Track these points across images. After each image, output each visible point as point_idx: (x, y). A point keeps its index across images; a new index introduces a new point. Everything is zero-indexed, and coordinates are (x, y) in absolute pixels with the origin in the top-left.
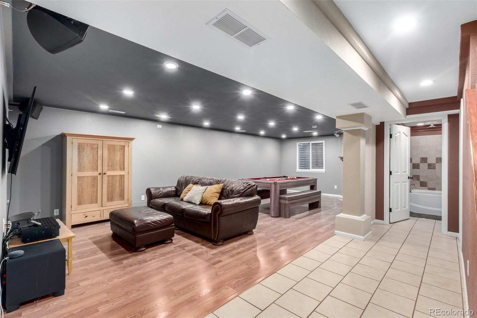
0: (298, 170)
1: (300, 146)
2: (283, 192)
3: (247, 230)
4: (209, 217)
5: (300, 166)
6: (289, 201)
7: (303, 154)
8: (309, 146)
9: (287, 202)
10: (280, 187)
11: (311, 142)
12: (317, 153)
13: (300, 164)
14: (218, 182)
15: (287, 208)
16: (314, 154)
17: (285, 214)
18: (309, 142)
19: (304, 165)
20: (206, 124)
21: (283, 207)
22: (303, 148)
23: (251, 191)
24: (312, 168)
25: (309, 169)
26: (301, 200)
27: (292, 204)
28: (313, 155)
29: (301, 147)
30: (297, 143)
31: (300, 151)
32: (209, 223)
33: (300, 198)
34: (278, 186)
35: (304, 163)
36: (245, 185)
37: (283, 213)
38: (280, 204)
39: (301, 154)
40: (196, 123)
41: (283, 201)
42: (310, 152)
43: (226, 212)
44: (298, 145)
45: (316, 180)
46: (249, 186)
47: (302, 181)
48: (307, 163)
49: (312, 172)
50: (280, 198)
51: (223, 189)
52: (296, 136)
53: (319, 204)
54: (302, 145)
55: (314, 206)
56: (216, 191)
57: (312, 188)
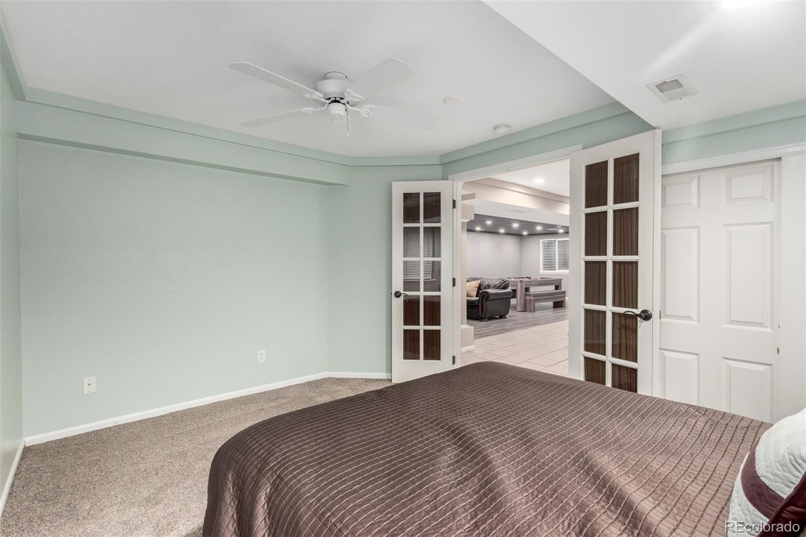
0: (542, 271)
1: (544, 243)
2: (527, 290)
3: (502, 315)
4: (477, 303)
5: (544, 267)
6: (534, 297)
7: (548, 253)
8: (555, 243)
9: (532, 298)
10: (526, 285)
11: (558, 240)
12: (565, 251)
13: (544, 265)
14: (474, 279)
15: (532, 304)
16: (562, 252)
17: (530, 308)
18: (555, 239)
19: (549, 265)
20: (502, 231)
21: (528, 302)
22: (547, 246)
23: (505, 285)
24: (559, 269)
25: (555, 270)
26: (545, 297)
27: (536, 300)
28: (559, 254)
29: (546, 245)
30: (541, 241)
31: (544, 249)
32: (478, 306)
33: (544, 296)
34: (524, 284)
35: (549, 263)
36: (500, 280)
37: (528, 309)
38: (525, 300)
39: (545, 253)
40: (494, 231)
41: (528, 298)
42: (557, 249)
43: (491, 298)
44: (542, 241)
45: (561, 280)
46: (503, 282)
47: (545, 280)
48: (553, 263)
49: (558, 272)
50: (526, 295)
51: (480, 285)
52: (539, 233)
53: (564, 303)
54: (546, 242)
55: (559, 305)
56: (475, 286)
57: (557, 288)
